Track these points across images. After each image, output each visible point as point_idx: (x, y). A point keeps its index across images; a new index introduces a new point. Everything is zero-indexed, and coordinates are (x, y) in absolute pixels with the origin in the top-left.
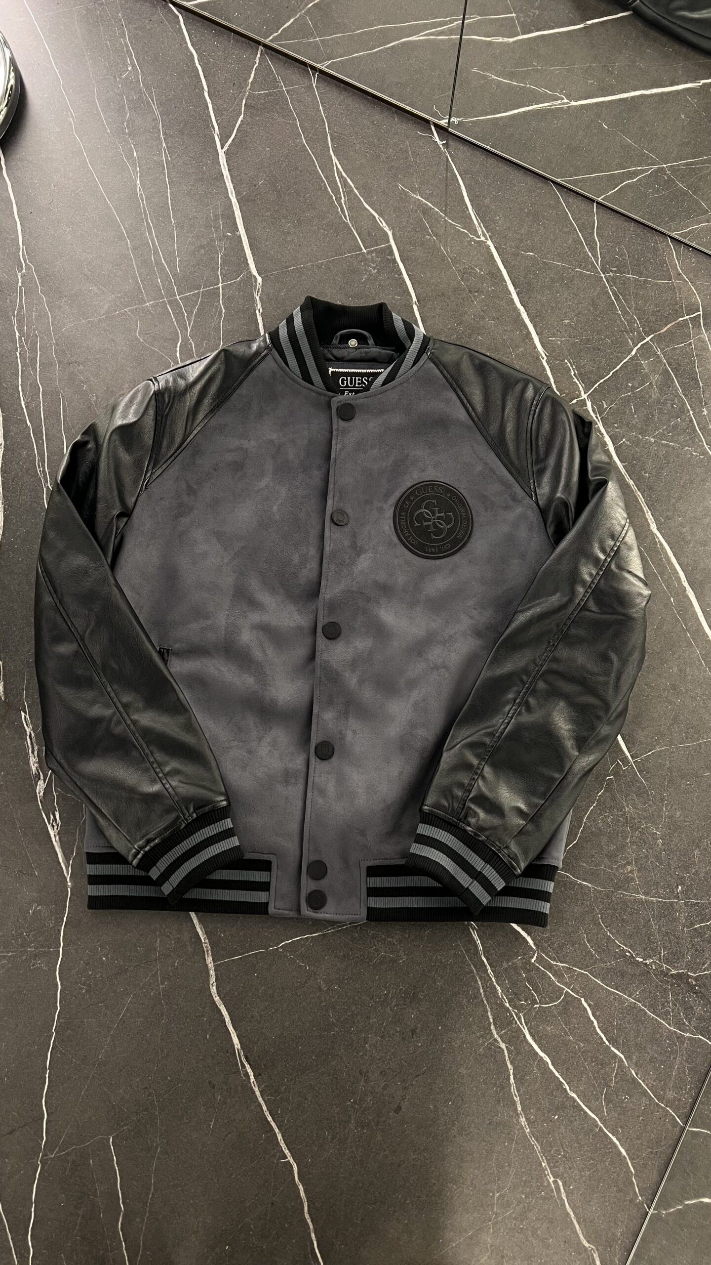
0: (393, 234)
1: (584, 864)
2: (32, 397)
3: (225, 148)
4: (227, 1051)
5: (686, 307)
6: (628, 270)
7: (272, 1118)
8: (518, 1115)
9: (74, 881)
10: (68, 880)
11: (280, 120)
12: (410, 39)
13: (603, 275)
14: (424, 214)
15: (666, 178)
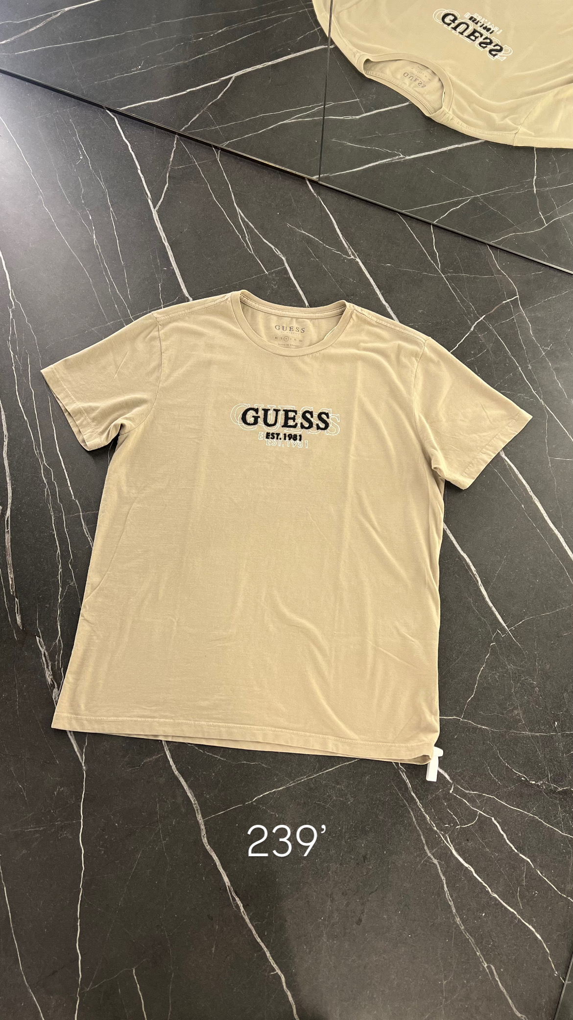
0: (286, 259)
1: (482, 713)
2: (27, 400)
3: (157, 208)
4: (220, 889)
5: (507, 294)
6: (461, 270)
7: (261, 939)
8: (453, 916)
9: (88, 765)
10: (83, 765)
11: (195, 185)
12: (285, 122)
13: (443, 276)
14: (308, 243)
15: (481, 204)
